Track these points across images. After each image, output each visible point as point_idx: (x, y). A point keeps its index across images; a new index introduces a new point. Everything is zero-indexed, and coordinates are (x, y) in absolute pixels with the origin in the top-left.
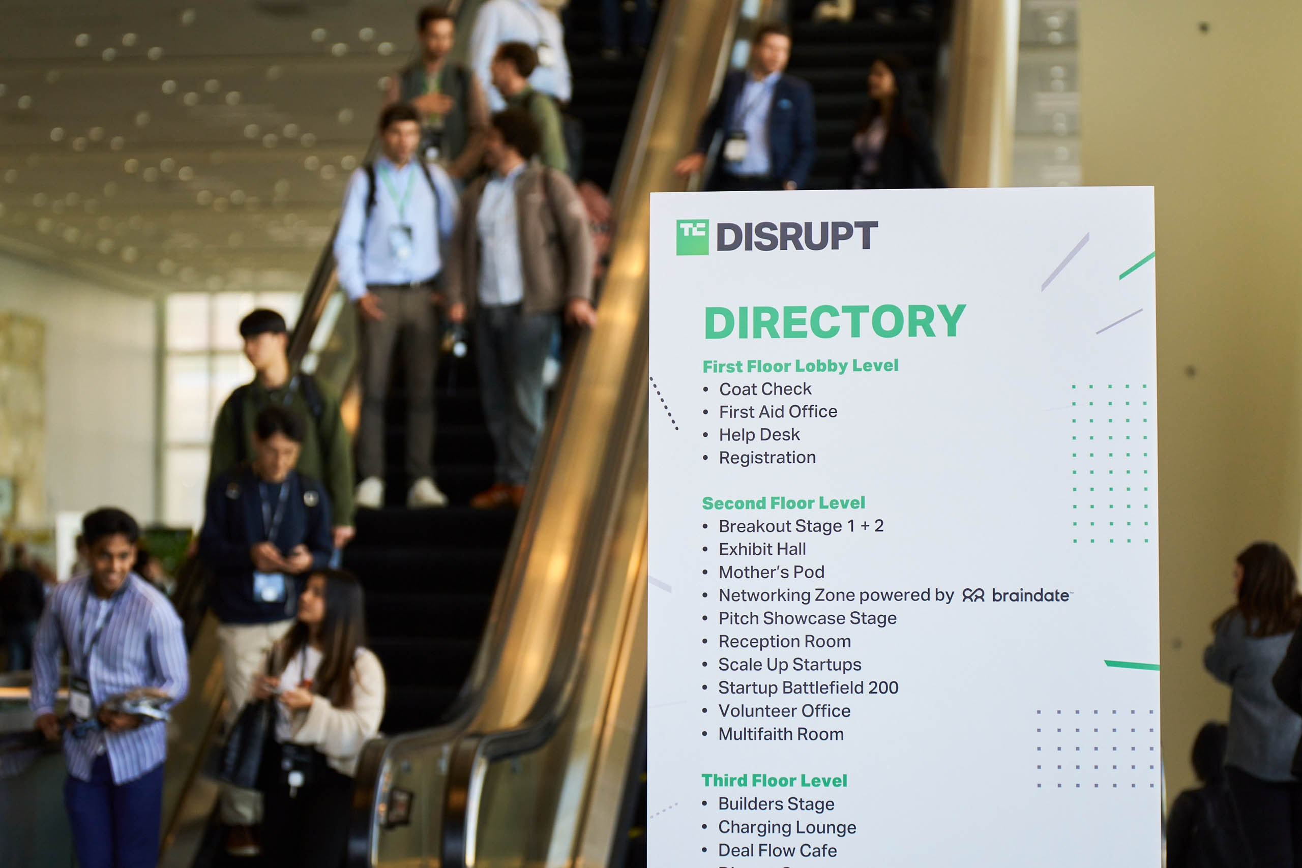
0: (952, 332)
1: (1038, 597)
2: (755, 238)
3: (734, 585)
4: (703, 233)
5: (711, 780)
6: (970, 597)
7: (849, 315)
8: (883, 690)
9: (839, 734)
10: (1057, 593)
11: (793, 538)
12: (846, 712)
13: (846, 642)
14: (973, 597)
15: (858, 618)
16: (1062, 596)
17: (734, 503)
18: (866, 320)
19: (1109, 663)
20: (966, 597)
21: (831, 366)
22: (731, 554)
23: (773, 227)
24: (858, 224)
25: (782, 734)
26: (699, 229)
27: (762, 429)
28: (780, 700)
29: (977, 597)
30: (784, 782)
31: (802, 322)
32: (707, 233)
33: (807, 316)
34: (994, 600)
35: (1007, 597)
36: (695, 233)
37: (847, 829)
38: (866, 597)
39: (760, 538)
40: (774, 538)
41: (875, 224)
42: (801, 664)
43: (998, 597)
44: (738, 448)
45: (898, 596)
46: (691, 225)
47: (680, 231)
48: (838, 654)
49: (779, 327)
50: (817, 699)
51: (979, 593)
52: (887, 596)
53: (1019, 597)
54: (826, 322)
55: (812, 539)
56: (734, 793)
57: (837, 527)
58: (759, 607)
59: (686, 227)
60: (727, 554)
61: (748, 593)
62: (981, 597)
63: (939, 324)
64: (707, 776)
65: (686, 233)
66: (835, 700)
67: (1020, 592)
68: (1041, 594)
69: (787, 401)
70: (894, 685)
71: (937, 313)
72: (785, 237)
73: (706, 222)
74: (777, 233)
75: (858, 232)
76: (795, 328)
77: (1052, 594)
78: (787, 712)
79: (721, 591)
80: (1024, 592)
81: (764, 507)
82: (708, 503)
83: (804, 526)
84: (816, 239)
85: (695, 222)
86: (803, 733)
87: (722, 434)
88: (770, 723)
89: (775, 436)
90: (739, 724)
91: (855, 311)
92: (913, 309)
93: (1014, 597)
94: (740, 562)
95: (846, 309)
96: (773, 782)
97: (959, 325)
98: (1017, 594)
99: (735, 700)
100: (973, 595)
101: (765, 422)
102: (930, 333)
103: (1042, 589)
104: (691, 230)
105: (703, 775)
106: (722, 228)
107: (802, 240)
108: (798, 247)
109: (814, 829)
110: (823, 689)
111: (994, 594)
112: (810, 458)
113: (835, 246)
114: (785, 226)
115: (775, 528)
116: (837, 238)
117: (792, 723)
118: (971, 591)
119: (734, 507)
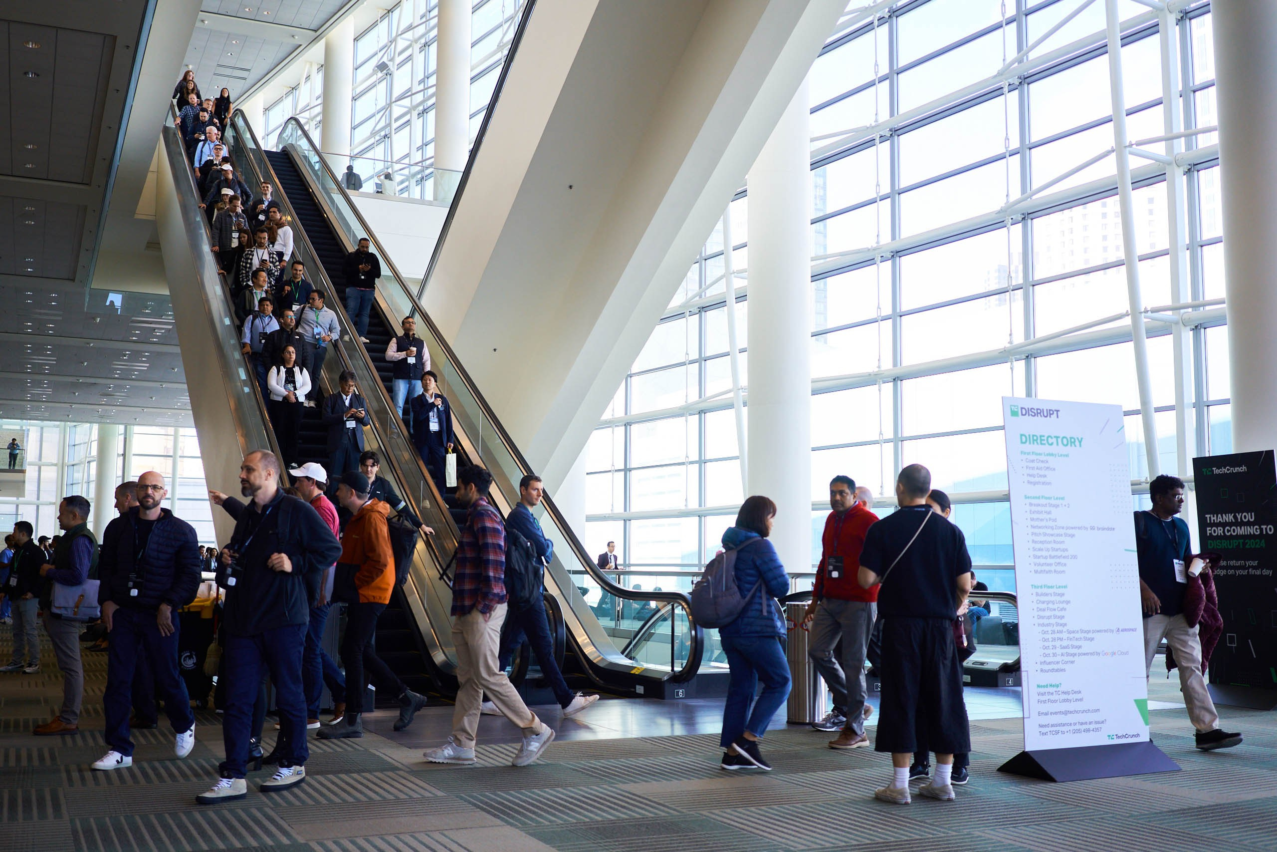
0: (1081, 446)
1: (1108, 529)
3: (1035, 523)
5: (1034, 587)
7: (1055, 439)
8: (1074, 558)
9: (1063, 572)
10: (1112, 528)
11: (1048, 509)
12: (1065, 565)
13: (1063, 542)
15: (1066, 535)
18: (1060, 440)
19: (1126, 550)
21: (1052, 455)
22: (1033, 514)
25: (1050, 571)
26: (1016, 409)
27: (1037, 474)
28: (1049, 561)
30: (1052, 587)
31: (1044, 440)
32: (1019, 410)
33: (1045, 438)
34: (1097, 530)
35: (1101, 529)
37: (1068, 602)
38: (1068, 528)
39: (1039, 509)
40: (1043, 509)
41: (1059, 411)
42: (1054, 549)
43: (1099, 529)
44: (1032, 479)
45: (1075, 528)
48: (1062, 546)
49: (1039, 441)
50: (1058, 560)
51: (1094, 528)
52: (1072, 528)
53: (1103, 529)
54: (1050, 441)
55: (1053, 509)
56: (1039, 591)
57: (1058, 506)
58: (1041, 531)
59: (1013, 407)
61: (1038, 526)
63: (1077, 443)
64: (1032, 586)
66: (1063, 561)
67: (1103, 527)
69: (1043, 465)
70: (1076, 556)
71: (1077, 441)
73: (1018, 406)
75: (1055, 413)
76: (1043, 442)
78: (1051, 565)
79: (1031, 525)
81: (1040, 499)
82: (1026, 497)
83: (1051, 505)
85: (1015, 406)
86: (1055, 571)
87: (1027, 475)
88: (1047, 568)
89: (1041, 476)
90: (1039, 568)
91: (1057, 437)
92: (1071, 438)
94: (1035, 516)
95: (1054, 437)
96: (1049, 587)
97: (1082, 443)
99: (1037, 561)
100: (1092, 528)
101: (1038, 471)
102: (1075, 446)
103: (1108, 527)
109: (1060, 602)
110: (1059, 557)
111: (1097, 528)
112: (1049, 483)
113: (1050, 417)
114: (1037, 409)
115: (1043, 505)
116: (1050, 414)
117: (1053, 568)
119: (1032, 498)
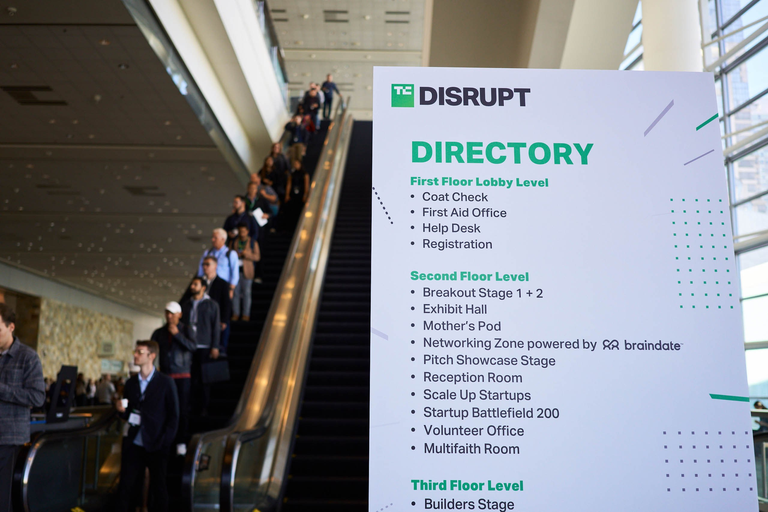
0: (584, 161)
1: (658, 347)
2: (446, 97)
3: (434, 335)
4: (410, 93)
5: (419, 485)
6: (608, 346)
7: (512, 149)
8: (548, 415)
9: (516, 449)
10: (671, 344)
11: (477, 301)
12: (520, 432)
13: (518, 378)
14: (611, 346)
15: (527, 361)
16: (675, 346)
17: (434, 276)
18: (524, 152)
19: (714, 396)
20: (605, 346)
21: (501, 182)
22: (432, 312)
23: (458, 90)
24: (516, 90)
25: (472, 449)
26: (407, 91)
27: (453, 225)
28: (470, 422)
29: (614, 346)
30: (476, 487)
31: (480, 152)
32: (413, 93)
33: (484, 149)
34: (626, 348)
35: (636, 346)
36: (405, 93)
38: (532, 345)
39: (453, 301)
40: (463, 301)
41: (528, 90)
42: (485, 395)
43: (629, 346)
44: (436, 237)
45: (556, 345)
46: (402, 88)
47: (394, 91)
48: (513, 388)
49: (464, 155)
50: (498, 422)
51: (615, 343)
52: (547, 345)
53: (644, 346)
54: (496, 153)
55: (491, 302)
56: (436, 496)
57: (509, 294)
58: (453, 352)
59: (398, 89)
60: (429, 312)
61: (445, 341)
62: (617, 346)
63: (575, 156)
64: (415, 482)
65: (398, 93)
66: (513, 422)
67: (644, 343)
68: (660, 344)
69: (471, 205)
70: (555, 411)
71: (574, 150)
72: (466, 97)
73: (412, 86)
74: (461, 95)
75: (517, 95)
76: (475, 157)
77: (668, 345)
78: (476, 432)
79: (425, 339)
80: (647, 343)
81: (455, 279)
82: (414, 275)
83: (485, 293)
84: (488, 99)
85: (404, 86)
86: (488, 448)
87: (424, 227)
88: (463, 440)
89: (463, 229)
90: (439, 440)
91: (517, 147)
92: (557, 146)
93: (641, 346)
94: (439, 318)
95: (510, 145)
96: (466, 487)
97: (589, 157)
98: (643, 344)
99: (436, 422)
101: (455, 219)
102: (569, 162)
103: (660, 341)
104: (401, 91)
105: (412, 481)
106: (423, 90)
107: (478, 99)
108: (476, 103)
110: (502, 414)
111: (626, 344)
112: (488, 245)
113: (501, 104)
114: (466, 90)
115: (464, 294)
116: (502, 99)
117: (481, 440)
118: (609, 341)
119: (434, 278)
